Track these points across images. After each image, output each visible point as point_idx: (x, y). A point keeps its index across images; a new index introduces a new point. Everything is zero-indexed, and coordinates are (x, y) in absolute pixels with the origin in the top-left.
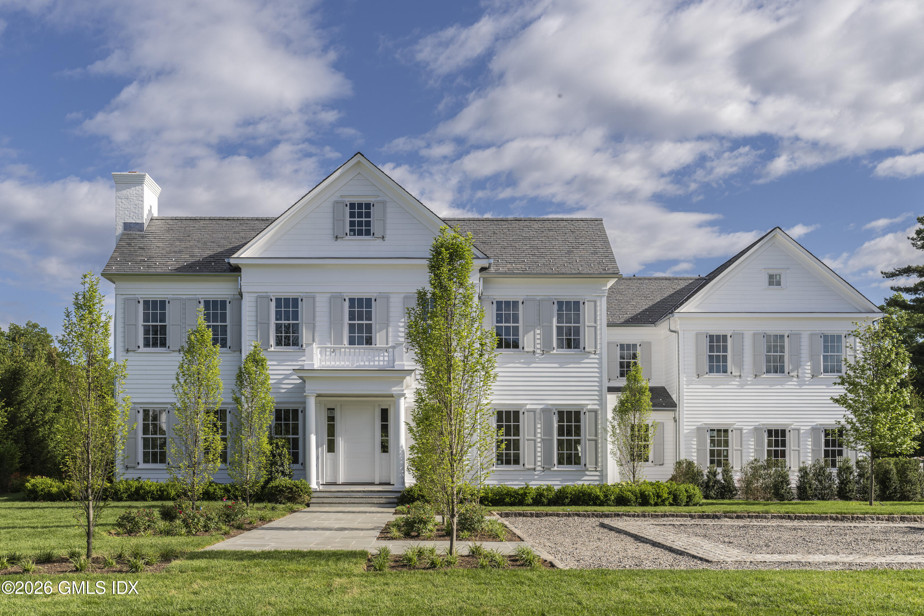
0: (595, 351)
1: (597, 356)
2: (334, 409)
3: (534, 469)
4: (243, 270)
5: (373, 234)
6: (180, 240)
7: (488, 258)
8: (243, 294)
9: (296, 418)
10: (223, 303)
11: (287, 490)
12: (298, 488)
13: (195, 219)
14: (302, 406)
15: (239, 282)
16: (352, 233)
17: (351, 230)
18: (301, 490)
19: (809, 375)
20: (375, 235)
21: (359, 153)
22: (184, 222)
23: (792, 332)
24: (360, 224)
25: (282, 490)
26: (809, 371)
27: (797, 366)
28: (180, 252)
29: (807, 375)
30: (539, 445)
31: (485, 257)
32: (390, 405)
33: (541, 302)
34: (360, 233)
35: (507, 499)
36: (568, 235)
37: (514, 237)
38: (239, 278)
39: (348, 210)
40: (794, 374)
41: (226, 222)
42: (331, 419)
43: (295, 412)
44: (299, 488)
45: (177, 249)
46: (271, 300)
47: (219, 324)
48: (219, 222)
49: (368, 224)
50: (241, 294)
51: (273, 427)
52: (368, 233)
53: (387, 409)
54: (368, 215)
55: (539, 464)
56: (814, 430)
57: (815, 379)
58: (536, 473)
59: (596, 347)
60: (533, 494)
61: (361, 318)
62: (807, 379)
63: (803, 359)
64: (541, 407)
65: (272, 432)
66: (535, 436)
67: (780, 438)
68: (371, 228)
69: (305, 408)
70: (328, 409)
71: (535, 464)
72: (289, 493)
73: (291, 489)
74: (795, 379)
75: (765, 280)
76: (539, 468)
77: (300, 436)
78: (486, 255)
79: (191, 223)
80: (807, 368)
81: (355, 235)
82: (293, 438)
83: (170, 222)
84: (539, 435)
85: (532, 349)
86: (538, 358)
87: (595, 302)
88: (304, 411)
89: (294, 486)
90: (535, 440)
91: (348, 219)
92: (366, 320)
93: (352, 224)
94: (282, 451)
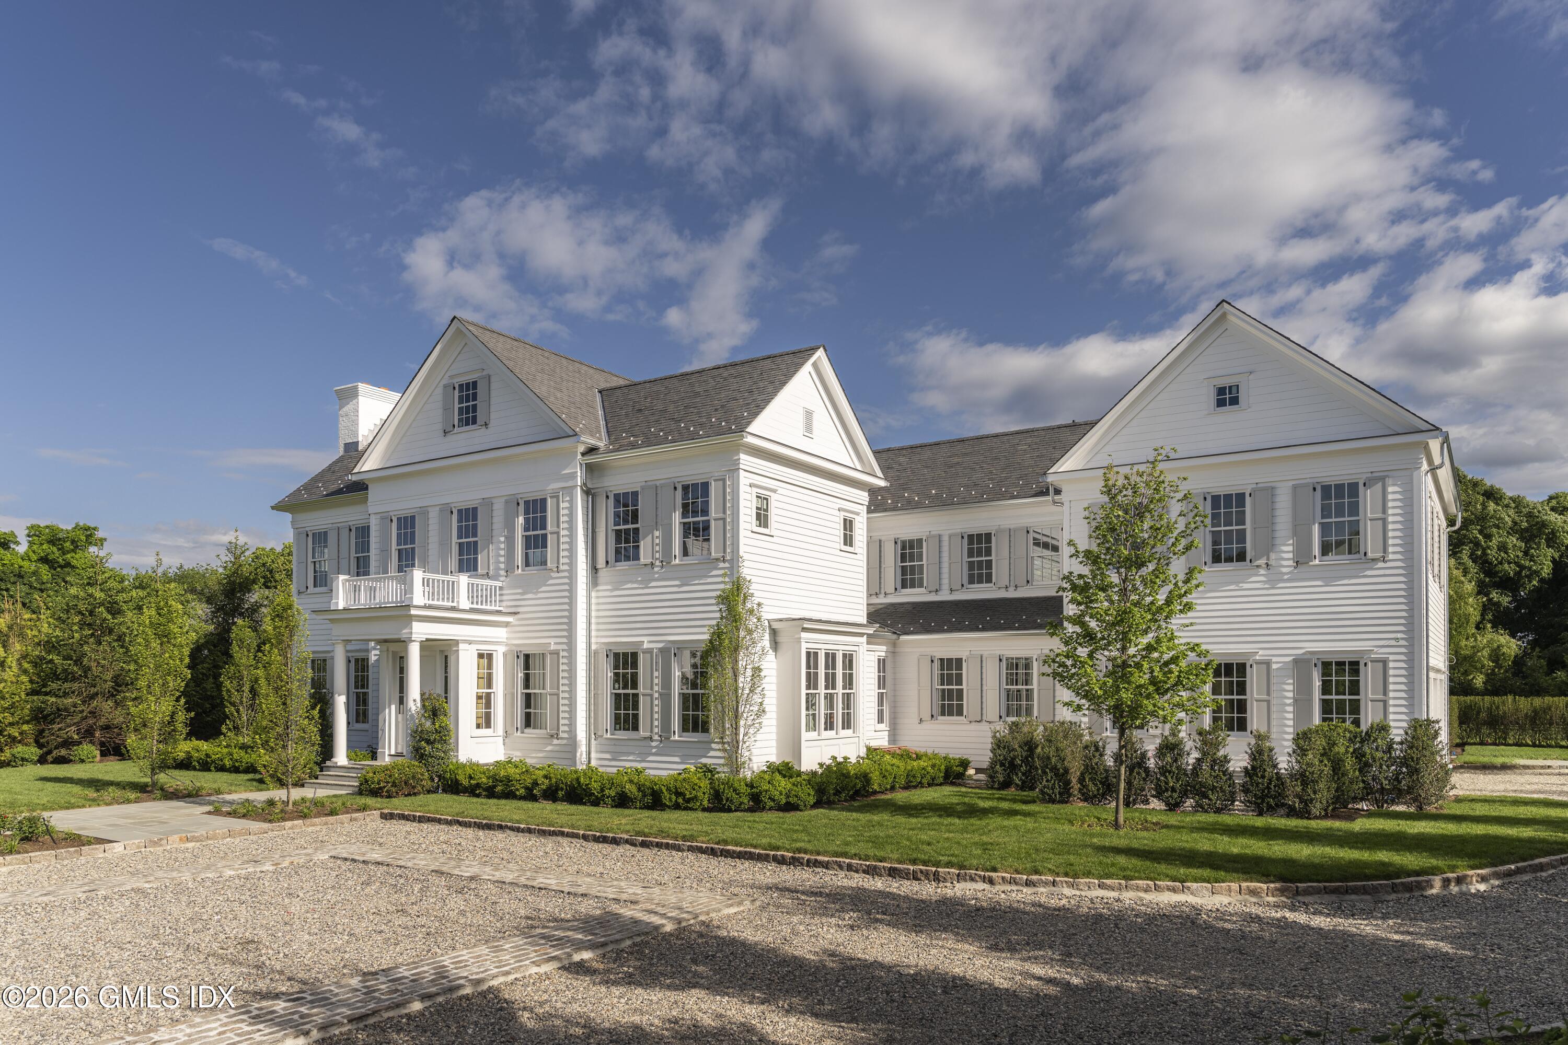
0: (723, 557)
1: (727, 565)
3: (651, 738)
4: (368, 486)
5: (479, 421)
16: (460, 424)
17: (459, 420)
19: (1291, 563)
23: (1259, 485)
24: (468, 410)
26: (1291, 555)
27: (1269, 546)
29: (1285, 563)
30: (656, 702)
33: (659, 489)
34: (467, 422)
38: (368, 496)
39: (456, 393)
40: (1262, 562)
49: (475, 408)
52: (474, 421)
54: (475, 397)
55: (656, 730)
56: (1300, 664)
57: (1302, 568)
58: (654, 744)
59: (725, 552)
61: (468, 535)
62: (1284, 570)
63: (1278, 534)
64: (661, 645)
66: (652, 689)
67: (1235, 679)
68: (477, 414)
71: (652, 732)
74: (1262, 572)
75: (1212, 397)
76: (656, 737)
80: (1286, 551)
81: (463, 425)
84: (656, 688)
85: (649, 561)
86: (657, 573)
87: (724, 480)
90: (651, 696)
91: (457, 406)
92: (473, 537)
93: (460, 411)
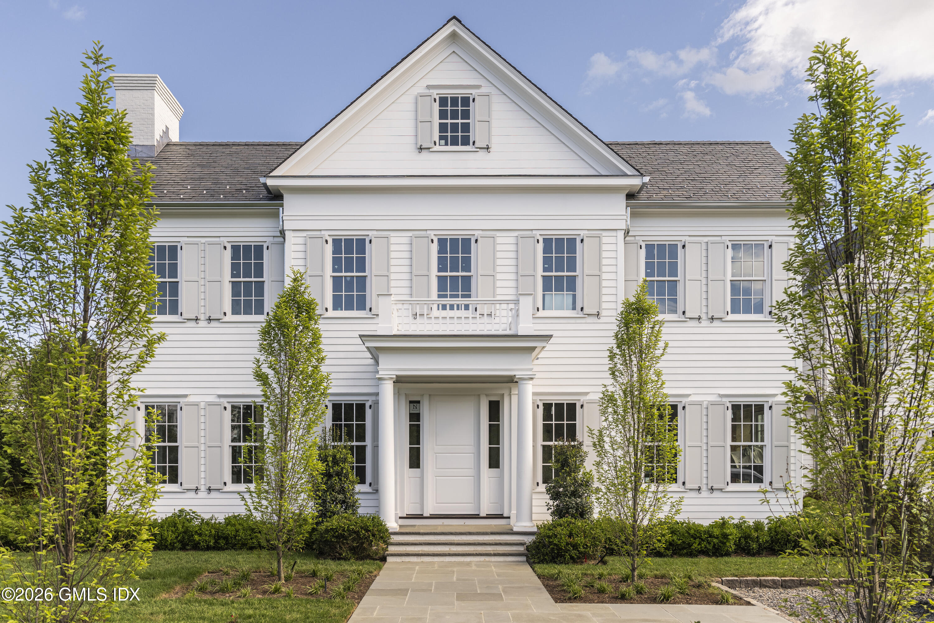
2: (418, 402)
3: (699, 490)
4: (285, 196)
5: (474, 143)
6: (202, 166)
7: (642, 175)
8: (286, 233)
9: (361, 416)
10: (259, 250)
11: (350, 535)
12: (367, 531)
13: (227, 145)
14: (371, 399)
15: (281, 215)
16: (443, 142)
17: (441, 138)
18: (374, 535)
20: (477, 145)
21: (454, 18)
22: (211, 147)
24: (454, 127)
25: (343, 536)
28: (200, 179)
30: (705, 454)
31: (638, 173)
32: (503, 395)
33: (709, 245)
34: (454, 142)
35: (695, 545)
36: (730, 159)
37: (659, 161)
38: (281, 209)
39: (436, 107)
41: (267, 147)
42: (415, 417)
43: (361, 407)
44: (370, 531)
45: (196, 176)
46: (327, 241)
47: (253, 279)
48: (258, 147)
49: (466, 128)
50: (282, 233)
51: (327, 429)
52: (466, 141)
53: (498, 402)
54: (466, 115)
55: (705, 481)
58: (703, 495)
60: (734, 534)
61: (454, 268)
64: (709, 398)
65: (327, 438)
66: (701, 440)
68: (471, 134)
69: (377, 403)
70: (411, 402)
71: (700, 483)
72: (354, 540)
73: (357, 533)
76: (705, 488)
77: (368, 442)
78: (639, 172)
79: (220, 149)
81: (446, 144)
82: (357, 446)
83: (193, 148)
84: (705, 440)
85: (697, 315)
87: (787, 245)
88: (375, 406)
89: (362, 528)
90: (700, 447)
91: (437, 121)
92: (463, 270)
93: (443, 128)
94: (342, 469)
